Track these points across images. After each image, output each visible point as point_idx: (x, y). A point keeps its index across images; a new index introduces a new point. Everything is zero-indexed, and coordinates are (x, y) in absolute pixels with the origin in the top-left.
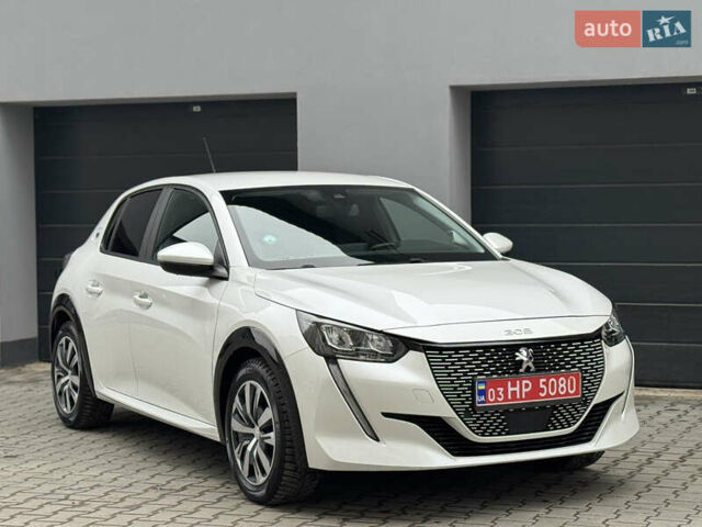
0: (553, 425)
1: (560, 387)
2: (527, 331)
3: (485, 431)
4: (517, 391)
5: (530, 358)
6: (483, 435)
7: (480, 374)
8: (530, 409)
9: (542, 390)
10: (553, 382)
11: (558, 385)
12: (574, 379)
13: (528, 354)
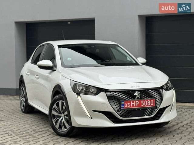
0: (146, 115)
1: (148, 103)
2: (139, 86)
3: (124, 116)
4: (134, 104)
5: (139, 94)
6: (123, 117)
7: (122, 99)
8: (138, 110)
9: (142, 104)
10: (146, 102)
11: (147, 103)
12: (153, 101)
13: (138, 93)
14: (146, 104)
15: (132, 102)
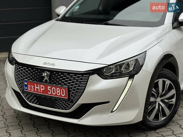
1: (58, 92)
4: (39, 88)
5: (48, 77)
7: (26, 78)
9: (49, 91)
10: (54, 89)
11: (56, 91)
12: (64, 90)
13: (47, 74)
14: (54, 93)
15: (35, 85)
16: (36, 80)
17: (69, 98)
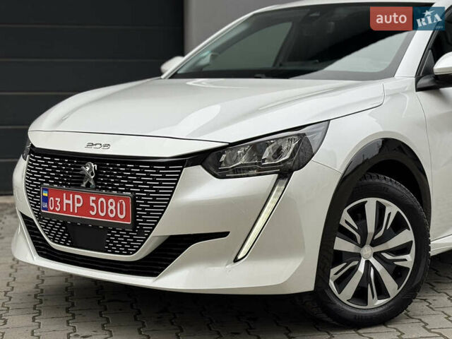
1: (110, 208)
2: (105, 147)
4: (71, 203)
5: (93, 174)
10: (102, 202)
11: (107, 207)
12: (124, 203)
13: (91, 168)
14: (102, 211)
15: (65, 194)
16: (66, 185)
17: (135, 223)
